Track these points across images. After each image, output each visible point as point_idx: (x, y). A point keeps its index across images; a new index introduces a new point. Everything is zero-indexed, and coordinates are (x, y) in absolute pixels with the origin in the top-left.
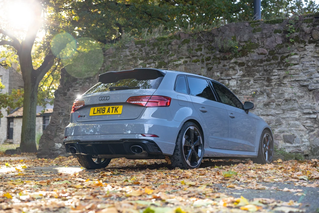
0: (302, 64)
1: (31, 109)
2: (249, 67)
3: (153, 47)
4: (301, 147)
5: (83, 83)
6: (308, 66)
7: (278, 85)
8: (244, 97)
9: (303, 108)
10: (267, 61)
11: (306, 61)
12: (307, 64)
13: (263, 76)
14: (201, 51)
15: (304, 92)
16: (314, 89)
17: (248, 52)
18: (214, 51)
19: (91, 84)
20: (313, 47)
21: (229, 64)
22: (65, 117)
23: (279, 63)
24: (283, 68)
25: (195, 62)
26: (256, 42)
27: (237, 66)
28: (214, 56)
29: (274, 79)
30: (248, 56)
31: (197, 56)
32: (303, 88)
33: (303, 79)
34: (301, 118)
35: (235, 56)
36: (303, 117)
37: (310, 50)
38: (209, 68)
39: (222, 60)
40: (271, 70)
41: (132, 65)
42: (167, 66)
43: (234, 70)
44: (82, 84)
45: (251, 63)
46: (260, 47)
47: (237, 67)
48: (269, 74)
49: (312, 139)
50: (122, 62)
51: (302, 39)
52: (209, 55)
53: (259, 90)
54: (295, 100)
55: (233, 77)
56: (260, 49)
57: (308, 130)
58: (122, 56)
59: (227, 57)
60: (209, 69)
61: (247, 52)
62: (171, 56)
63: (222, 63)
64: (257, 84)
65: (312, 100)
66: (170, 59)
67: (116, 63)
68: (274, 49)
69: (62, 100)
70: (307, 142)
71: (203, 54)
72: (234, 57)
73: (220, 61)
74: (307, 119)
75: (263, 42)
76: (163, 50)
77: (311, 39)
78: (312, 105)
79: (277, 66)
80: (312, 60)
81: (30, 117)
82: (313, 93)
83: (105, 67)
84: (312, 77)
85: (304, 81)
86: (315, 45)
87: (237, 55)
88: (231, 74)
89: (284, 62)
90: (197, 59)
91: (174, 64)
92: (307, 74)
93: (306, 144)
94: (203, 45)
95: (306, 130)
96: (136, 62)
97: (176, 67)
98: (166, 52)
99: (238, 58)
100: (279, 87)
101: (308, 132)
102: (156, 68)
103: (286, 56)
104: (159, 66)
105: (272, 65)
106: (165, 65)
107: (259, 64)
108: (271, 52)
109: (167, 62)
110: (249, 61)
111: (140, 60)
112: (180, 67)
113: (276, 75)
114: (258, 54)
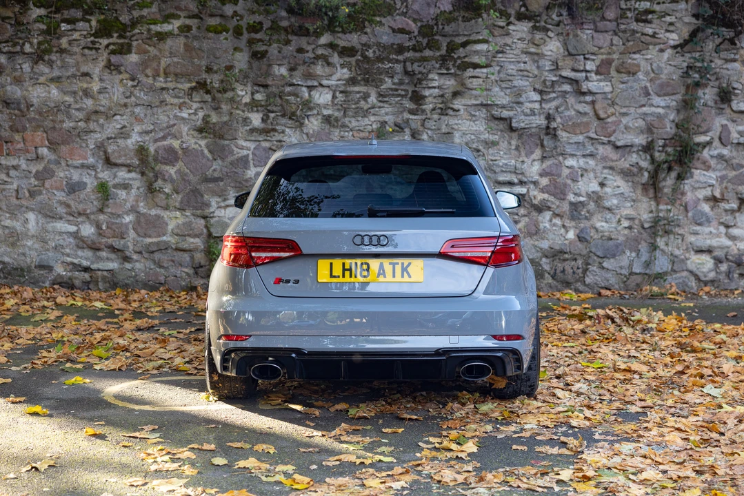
0: (498, 65)
2: (368, 62)
6: (514, 72)
7: (439, 111)
8: (353, 136)
9: (498, 170)
10: (414, 49)
11: (510, 62)
12: (511, 69)
14: (236, 4)
15: (499, 133)
16: (524, 128)
17: (367, 24)
18: (272, 8)
20: (526, 29)
21: (313, 46)
23: (443, 59)
24: (452, 71)
25: (217, 31)
27: (336, 55)
28: (272, 22)
29: (430, 96)
30: (366, 33)
31: (222, 16)
32: (496, 122)
33: (499, 103)
35: (331, 26)
37: (520, 35)
38: (257, 52)
39: (296, 35)
40: (423, 74)
41: (9, 18)
42: (128, 34)
43: (329, 64)
45: (374, 52)
46: (398, 14)
47: (335, 59)
48: (420, 83)
52: (258, 18)
53: (392, 121)
54: (478, 150)
55: (325, 82)
56: (398, 17)
59: (311, 29)
60: (257, 56)
61: (363, 22)
62: (140, 6)
63: (293, 43)
64: (386, 106)
65: (516, 153)
66: (136, 14)
68: (431, 23)
71: (239, 13)
72: (327, 31)
73: (290, 37)
75: (407, 1)
77: (523, 9)
78: (518, 166)
79: (438, 66)
80: (524, 60)
82: (520, 137)
84: (520, 100)
85: (502, 108)
86: (531, 24)
87: (335, 27)
88: (321, 74)
89: (456, 56)
90: (221, 24)
91: (149, 30)
92: (509, 90)
96: (23, 13)
97: (160, 40)
99: (340, 35)
100: (442, 117)
102: (92, 35)
103: (460, 42)
104: (104, 30)
105: (425, 61)
106: (123, 30)
107: (394, 56)
108: (425, 30)
109: (129, 23)
110: (369, 47)
111: (35, 5)
112: (169, 42)
113: (434, 87)
114: (391, 31)
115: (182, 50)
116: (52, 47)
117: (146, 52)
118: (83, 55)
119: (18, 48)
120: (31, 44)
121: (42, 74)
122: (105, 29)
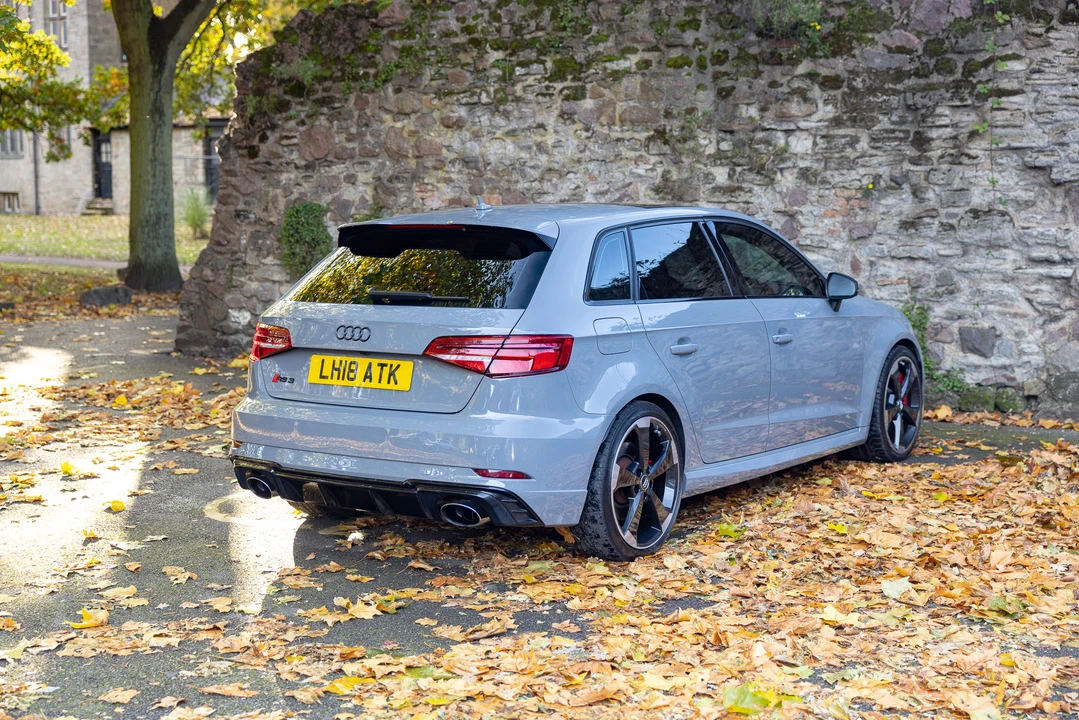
0: (1034, 91)
1: (154, 150)
2: (857, 95)
3: (536, 8)
4: (1016, 369)
5: (310, 116)
6: (1056, 100)
7: (950, 159)
8: (835, 194)
9: (1031, 241)
10: (917, 74)
11: (1050, 85)
12: (1053, 95)
13: (904, 127)
14: (697, 30)
15: (1037, 188)
16: (1071, 182)
17: (855, 43)
18: (739, 31)
19: (335, 122)
20: (1073, 36)
21: (789, 78)
22: (258, 228)
23: (957, 86)
24: (969, 102)
25: (677, 65)
26: (883, 8)
27: (816, 88)
28: (740, 49)
29: (939, 138)
30: (854, 56)
31: (682, 45)
32: (1033, 174)
33: (1034, 145)
34: (1021, 276)
35: (811, 53)
36: (1029, 271)
37: (1065, 45)
38: (723, 89)
39: (767, 64)
40: (928, 108)
41: (468, 64)
42: (583, 75)
43: (806, 100)
44: (308, 121)
45: (864, 81)
46: (896, 27)
47: (816, 92)
48: (923, 121)
49: (1053, 347)
50: (433, 53)
51: (1041, 8)
52: (722, 45)
53: (887, 173)
54: (1003, 214)
55: (802, 124)
56: (896, 31)
57: (1041, 314)
58: (434, 31)
59: (785, 55)
60: (724, 94)
61: (850, 42)
62: (596, 41)
63: (765, 75)
64: (880, 153)
65: (1062, 217)
66: (592, 50)
67: (416, 56)
68: (941, 36)
69: (243, 170)
70: (1037, 353)
71: (702, 40)
72: (805, 57)
73: (761, 67)
74: (1041, 279)
75: (908, 8)
76: (571, 21)
77: (1071, 7)
78: (1060, 235)
79: (948, 95)
80: (1071, 81)
81: (154, 176)
82: (1067, 193)
83: (380, 67)
84: (1065, 139)
85: (1038, 151)
87: (816, 50)
88: (796, 113)
90: (682, 57)
91: (605, 69)
92: (1049, 127)
93: (1033, 362)
94: (704, 10)
95: (1036, 314)
96: (481, 57)
97: (615, 80)
98: (580, 28)
99: (821, 61)
100: (955, 166)
101: (1040, 321)
102: (546, 79)
103: (981, 60)
104: (558, 75)
105: (932, 89)
106: (578, 70)
107: (891, 86)
108: (932, 46)
109: (584, 62)
110: (857, 74)
111: (493, 48)
112: (625, 81)
113: (946, 126)
114: (886, 51)
115: (638, 91)
116: (507, 95)
117: (601, 95)
118: (539, 103)
119: (475, 99)
120: (488, 93)
121: (499, 128)
122: (560, 71)
